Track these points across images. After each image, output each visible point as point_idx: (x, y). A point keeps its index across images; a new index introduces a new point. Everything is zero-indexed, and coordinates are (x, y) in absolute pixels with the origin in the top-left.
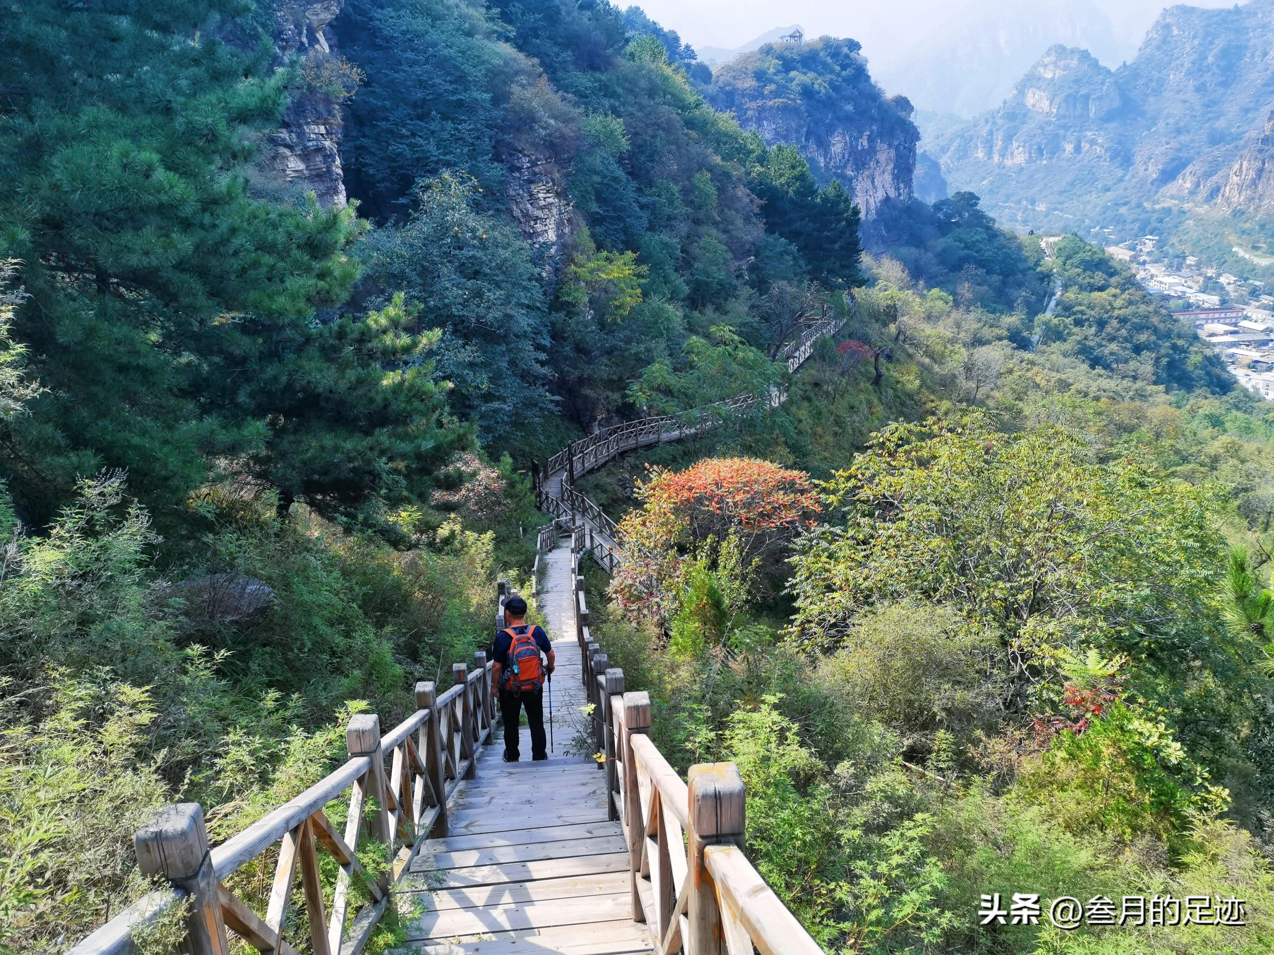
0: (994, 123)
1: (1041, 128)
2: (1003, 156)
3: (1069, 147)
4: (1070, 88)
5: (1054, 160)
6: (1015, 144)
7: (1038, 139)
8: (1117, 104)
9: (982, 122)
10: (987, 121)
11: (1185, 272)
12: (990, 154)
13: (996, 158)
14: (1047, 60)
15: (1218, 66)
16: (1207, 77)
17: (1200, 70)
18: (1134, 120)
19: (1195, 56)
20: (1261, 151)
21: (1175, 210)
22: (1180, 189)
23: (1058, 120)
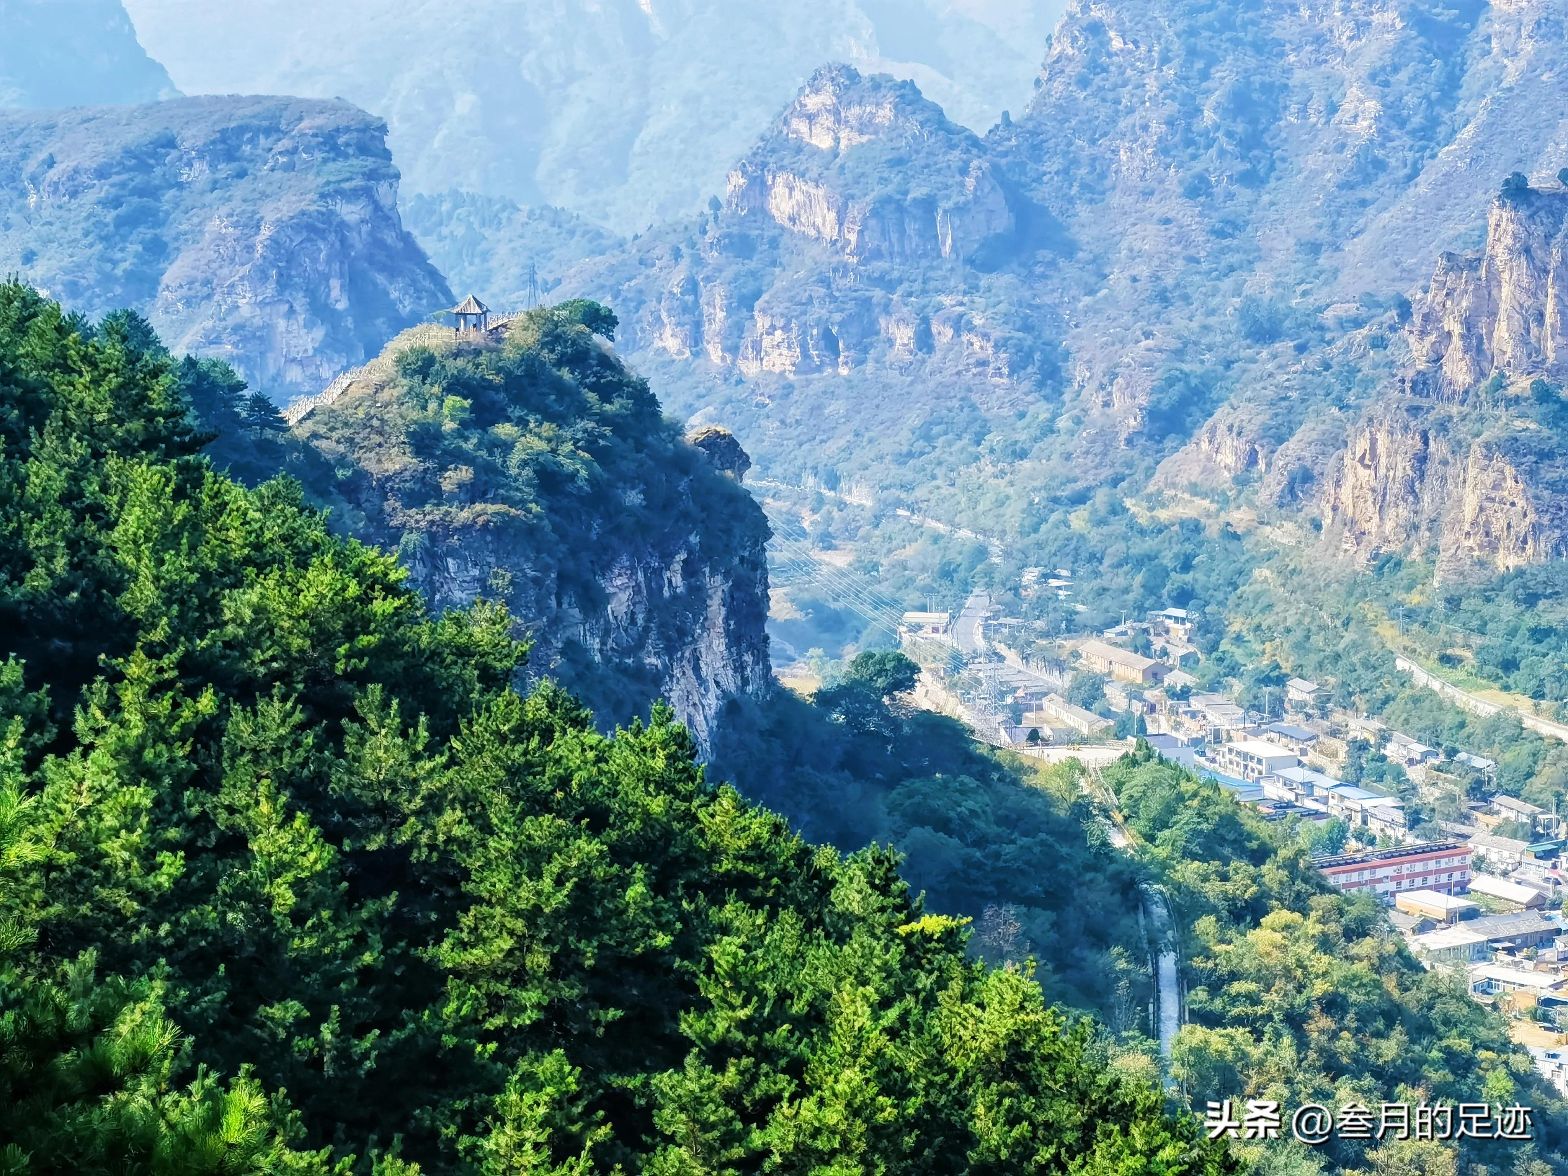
0: (698, 261)
1: (825, 282)
2: (734, 350)
3: (904, 335)
4: (883, 181)
5: (869, 367)
6: (762, 322)
7: (818, 311)
8: (1003, 222)
9: (661, 250)
10: (677, 254)
11: (1290, 720)
12: (696, 339)
13: (715, 353)
14: (813, 103)
15: (1230, 135)
16: (1208, 160)
17: (1189, 143)
18: (1052, 264)
19: (1172, 107)
20: (1415, 410)
21: (1213, 530)
22: (1209, 470)
23: (864, 262)
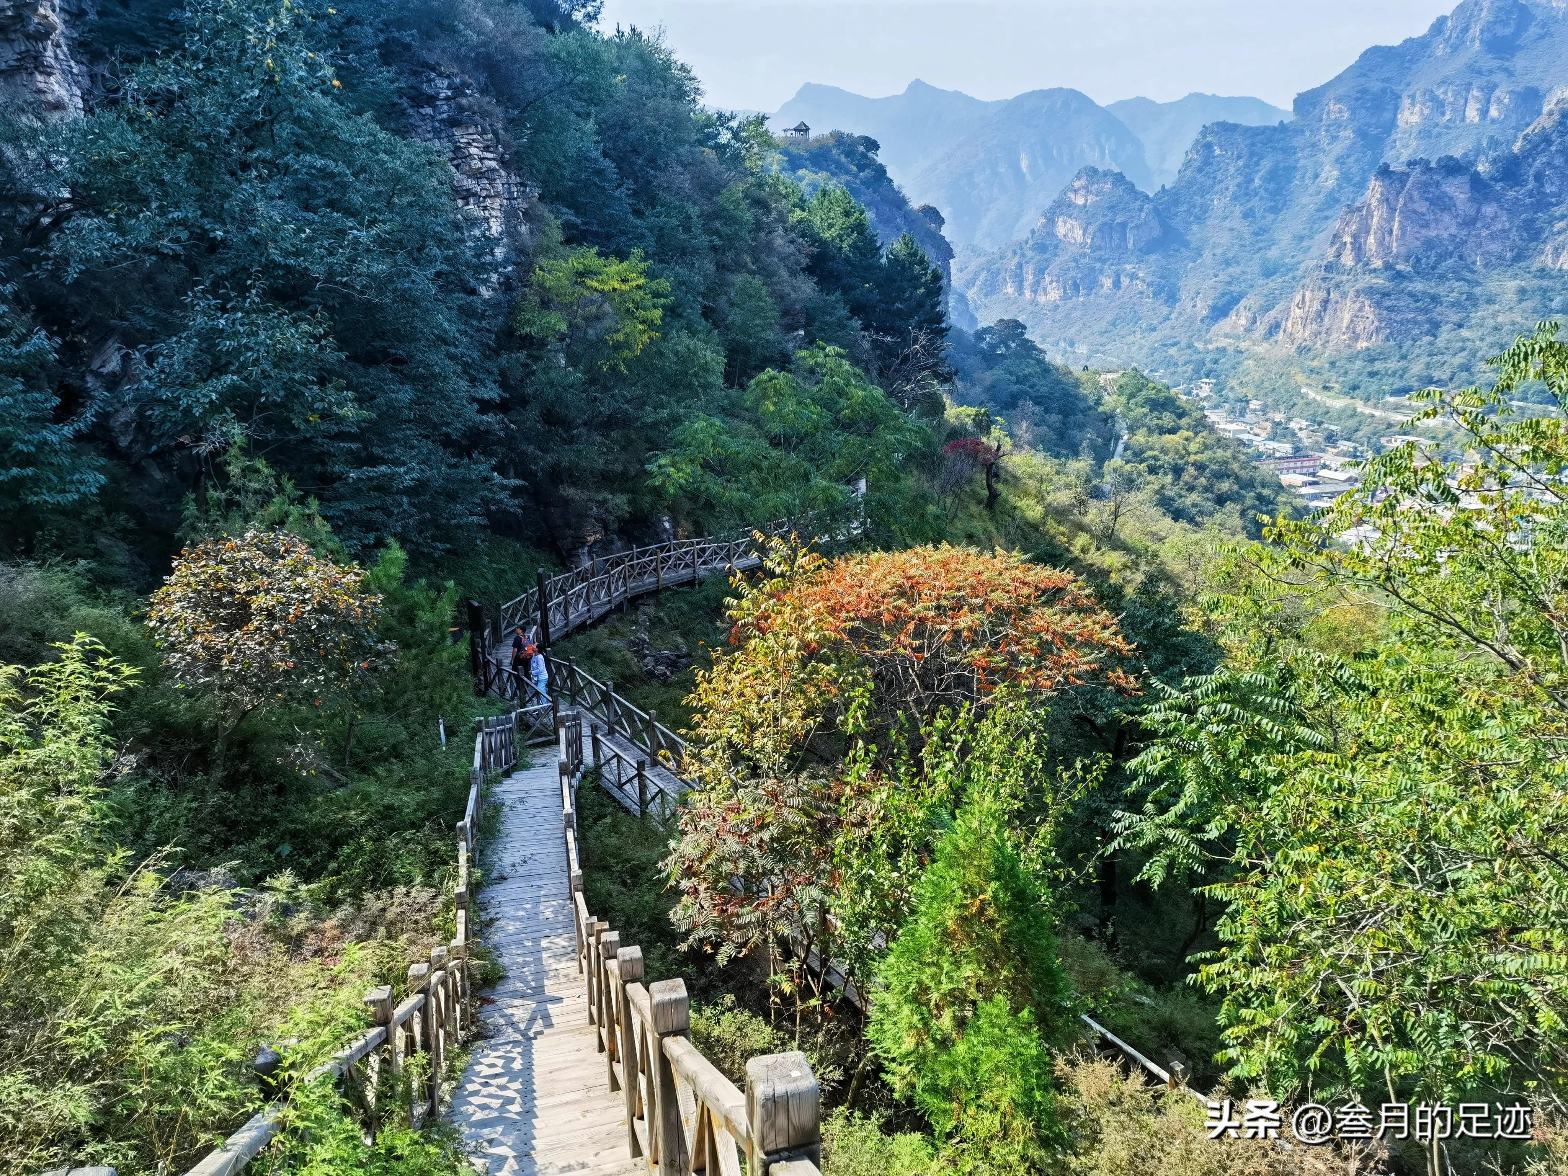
0: (1023, 255)
1: (1076, 261)
2: (1035, 292)
3: (1108, 282)
4: (1104, 216)
5: (1092, 297)
6: (1048, 279)
7: (1072, 273)
8: (1157, 232)
9: (1009, 254)
10: (1015, 253)
11: (1249, 417)
12: (1020, 289)
13: (1028, 294)
14: (1077, 184)
15: (1266, 190)
16: (1255, 202)
17: (1246, 194)
18: (1177, 250)
19: (1240, 179)
20: (1324, 279)
21: (1231, 350)
22: (1234, 327)
23: (1093, 251)
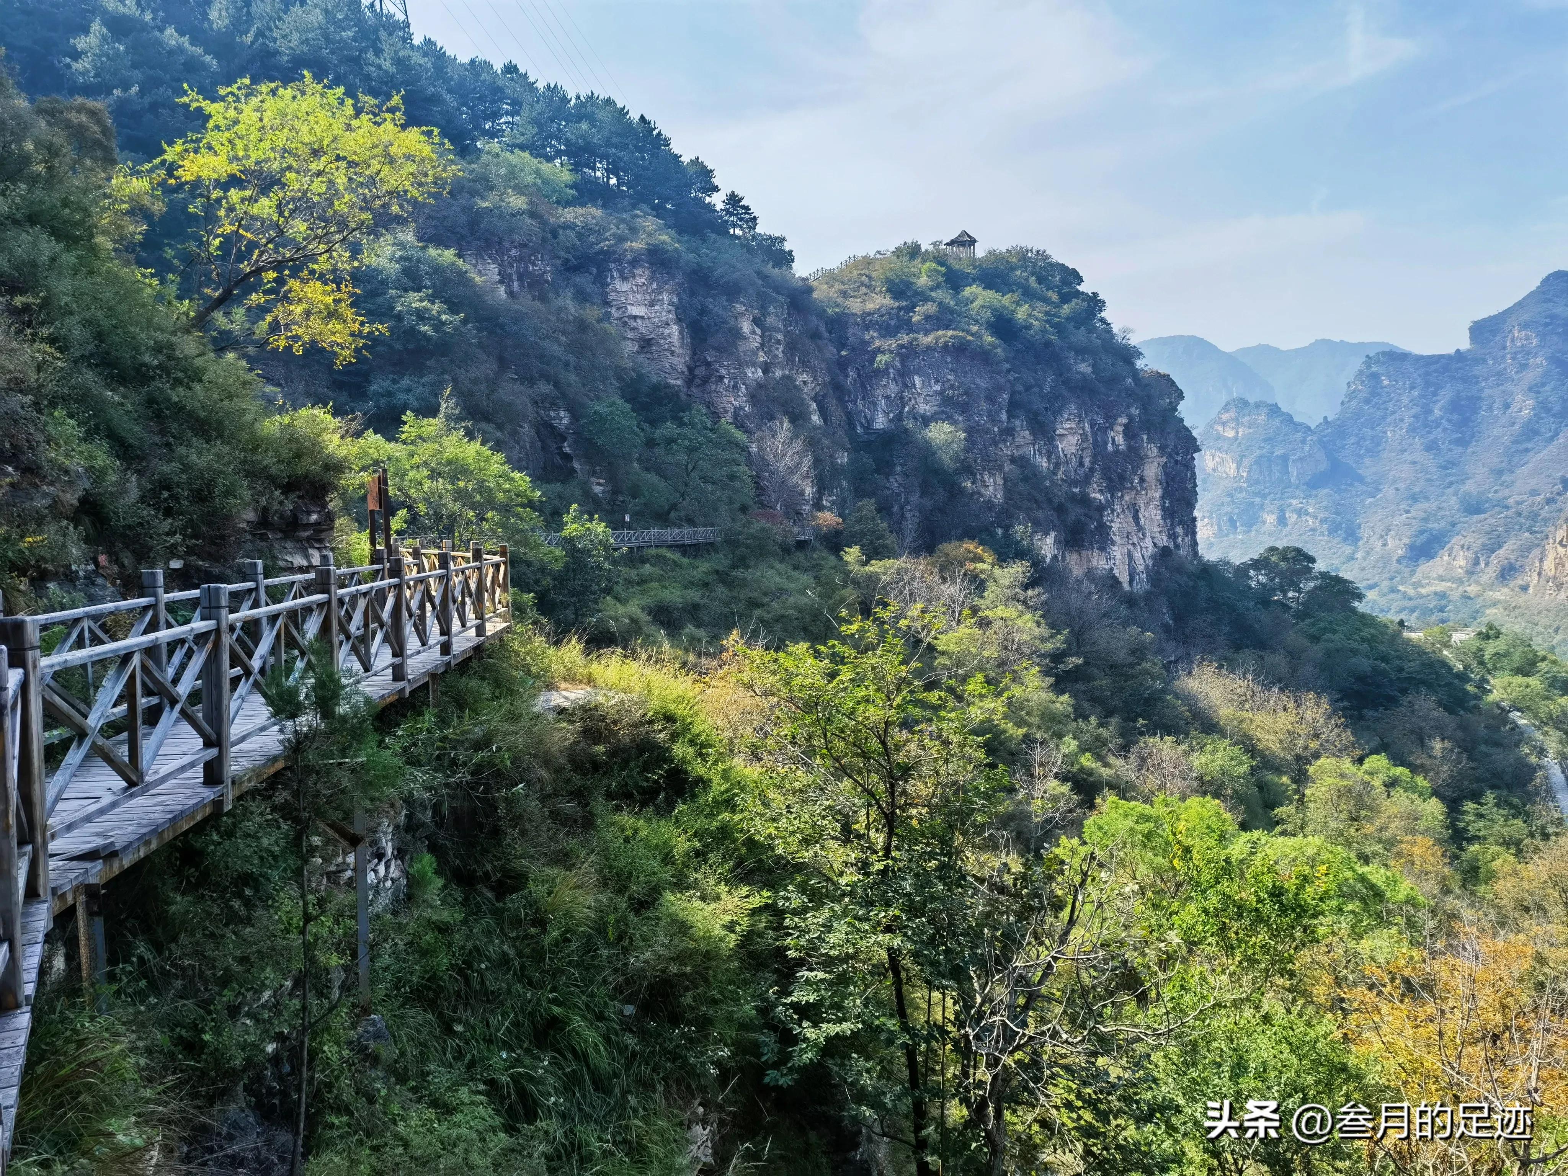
1: (1230, 495)
3: (1271, 519)
4: (1260, 448)
5: (1253, 533)
7: (1227, 509)
8: (1324, 466)
15: (1449, 421)
16: (1437, 433)
17: (1426, 426)
18: (1351, 485)
19: (1416, 410)
21: (1455, 596)
22: (1449, 568)
23: (1250, 486)
